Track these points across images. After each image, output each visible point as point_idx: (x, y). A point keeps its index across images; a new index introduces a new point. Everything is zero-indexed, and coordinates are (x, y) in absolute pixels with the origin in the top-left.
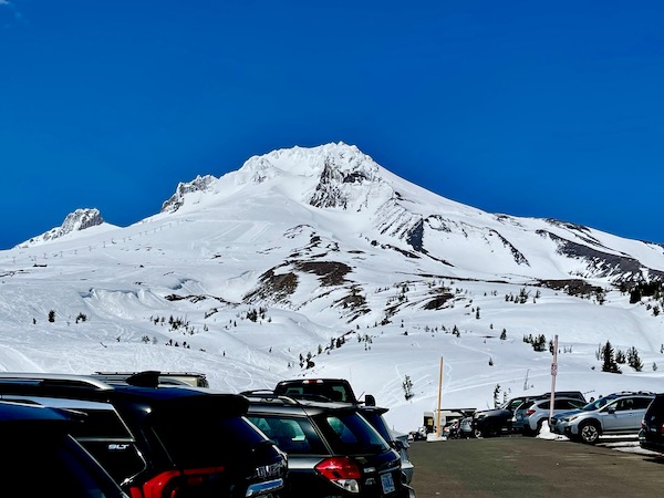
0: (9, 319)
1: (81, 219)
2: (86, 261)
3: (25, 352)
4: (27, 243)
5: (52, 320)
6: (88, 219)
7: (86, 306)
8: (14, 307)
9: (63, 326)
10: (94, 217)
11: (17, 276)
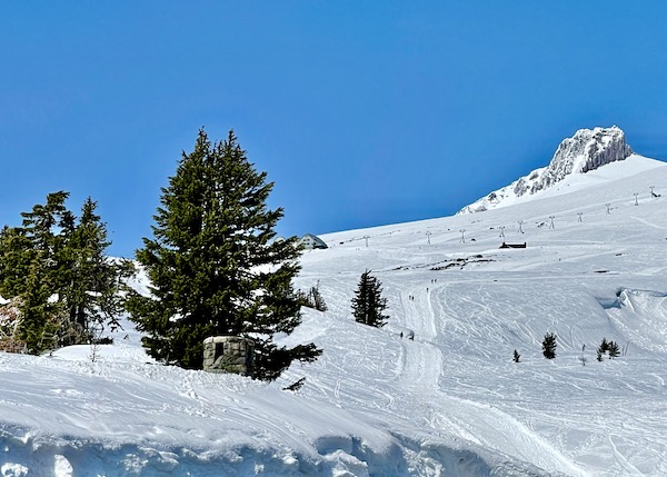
0: (467, 352)
1: (587, 149)
2: (601, 234)
3: (520, 416)
4: (484, 201)
5: (549, 354)
6: (601, 149)
7: (611, 326)
8: (473, 328)
9: (573, 364)
10: (613, 144)
11: (471, 267)
